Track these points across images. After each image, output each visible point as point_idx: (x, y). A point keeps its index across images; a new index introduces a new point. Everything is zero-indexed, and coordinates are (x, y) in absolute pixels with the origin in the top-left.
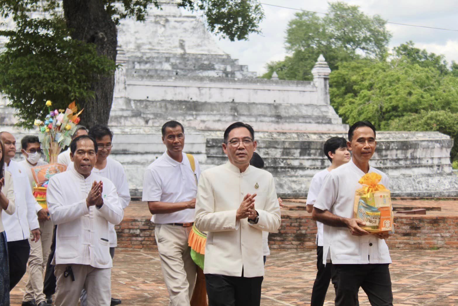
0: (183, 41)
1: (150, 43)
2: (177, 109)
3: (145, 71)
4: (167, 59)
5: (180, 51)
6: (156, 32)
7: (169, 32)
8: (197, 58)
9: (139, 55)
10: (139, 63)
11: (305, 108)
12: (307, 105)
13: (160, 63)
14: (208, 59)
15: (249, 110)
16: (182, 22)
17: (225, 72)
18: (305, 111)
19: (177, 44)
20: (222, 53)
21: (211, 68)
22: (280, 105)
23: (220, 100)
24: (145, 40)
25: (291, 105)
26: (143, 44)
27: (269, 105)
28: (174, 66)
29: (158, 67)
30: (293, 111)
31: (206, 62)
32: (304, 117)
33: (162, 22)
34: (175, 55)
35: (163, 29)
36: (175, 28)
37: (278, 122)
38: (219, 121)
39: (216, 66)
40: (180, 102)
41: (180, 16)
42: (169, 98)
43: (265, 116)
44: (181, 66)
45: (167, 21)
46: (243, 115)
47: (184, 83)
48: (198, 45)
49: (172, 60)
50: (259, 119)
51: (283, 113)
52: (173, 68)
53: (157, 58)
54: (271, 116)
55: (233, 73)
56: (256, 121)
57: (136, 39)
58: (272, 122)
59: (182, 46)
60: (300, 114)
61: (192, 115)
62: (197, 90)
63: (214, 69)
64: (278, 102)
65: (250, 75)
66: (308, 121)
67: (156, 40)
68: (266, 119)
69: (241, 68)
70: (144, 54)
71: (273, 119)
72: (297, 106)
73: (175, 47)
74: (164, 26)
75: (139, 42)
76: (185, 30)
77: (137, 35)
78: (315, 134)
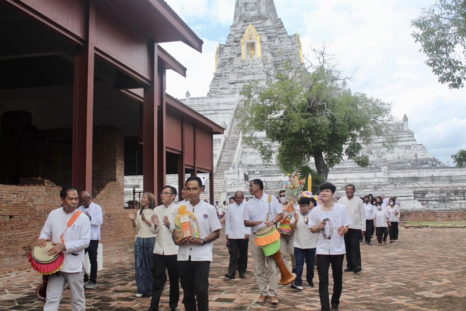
0: (417, 154)
1: (403, 156)
2: (410, 180)
3: (400, 167)
4: (410, 162)
5: (415, 158)
6: (406, 152)
7: (411, 151)
8: (421, 160)
9: (399, 161)
10: (398, 164)
11: (463, 177)
12: (463, 176)
13: (407, 163)
14: (426, 160)
15: (439, 179)
16: (416, 147)
17: (433, 165)
18: (462, 178)
19: (414, 155)
20: (432, 157)
21: (427, 163)
22: (452, 176)
23: (427, 176)
24: (401, 155)
25: (457, 176)
26: (401, 157)
27: (447, 176)
28: (412, 164)
29: (406, 165)
30: (458, 178)
31: (425, 162)
32: (462, 180)
33: (408, 148)
34: (413, 160)
35: (409, 150)
36: (413, 149)
37: (451, 183)
38: (426, 183)
39: (429, 163)
40: (411, 178)
41: (416, 145)
42: (407, 176)
43: (445, 181)
44: (415, 164)
45: (410, 147)
46: (437, 181)
47: (412, 171)
48: (423, 155)
49: (411, 162)
50: (443, 182)
51: (453, 179)
52: (411, 165)
53: (406, 161)
54: (448, 181)
55: (435, 165)
56: (442, 183)
57: (398, 155)
58: (448, 183)
59: (416, 156)
60: (460, 179)
61: (416, 182)
62: (417, 173)
63: (428, 164)
64: (451, 175)
65: (442, 165)
66: (464, 182)
67: (406, 155)
68: (446, 182)
69: (439, 163)
70: (401, 160)
71: (449, 182)
72: (459, 176)
73: (413, 157)
74: (409, 149)
75: (399, 156)
76: (418, 150)
77: (398, 154)
78: (460, 187)
